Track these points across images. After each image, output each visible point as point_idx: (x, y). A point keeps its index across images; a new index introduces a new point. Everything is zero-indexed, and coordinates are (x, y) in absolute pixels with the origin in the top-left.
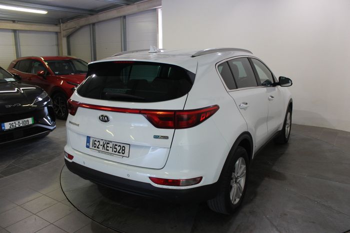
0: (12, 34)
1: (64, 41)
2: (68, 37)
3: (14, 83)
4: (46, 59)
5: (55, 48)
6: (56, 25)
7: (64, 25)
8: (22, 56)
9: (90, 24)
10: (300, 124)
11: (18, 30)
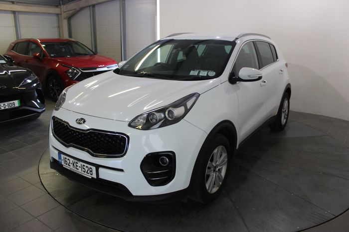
0: (11, 16)
1: (65, 23)
2: (69, 19)
3: (4, 65)
4: (43, 42)
5: (56, 30)
6: (57, 6)
7: (65, 6)
8: (22, 38)
9: (89, 6)
10: (297, 111)
11: (18, 11)
